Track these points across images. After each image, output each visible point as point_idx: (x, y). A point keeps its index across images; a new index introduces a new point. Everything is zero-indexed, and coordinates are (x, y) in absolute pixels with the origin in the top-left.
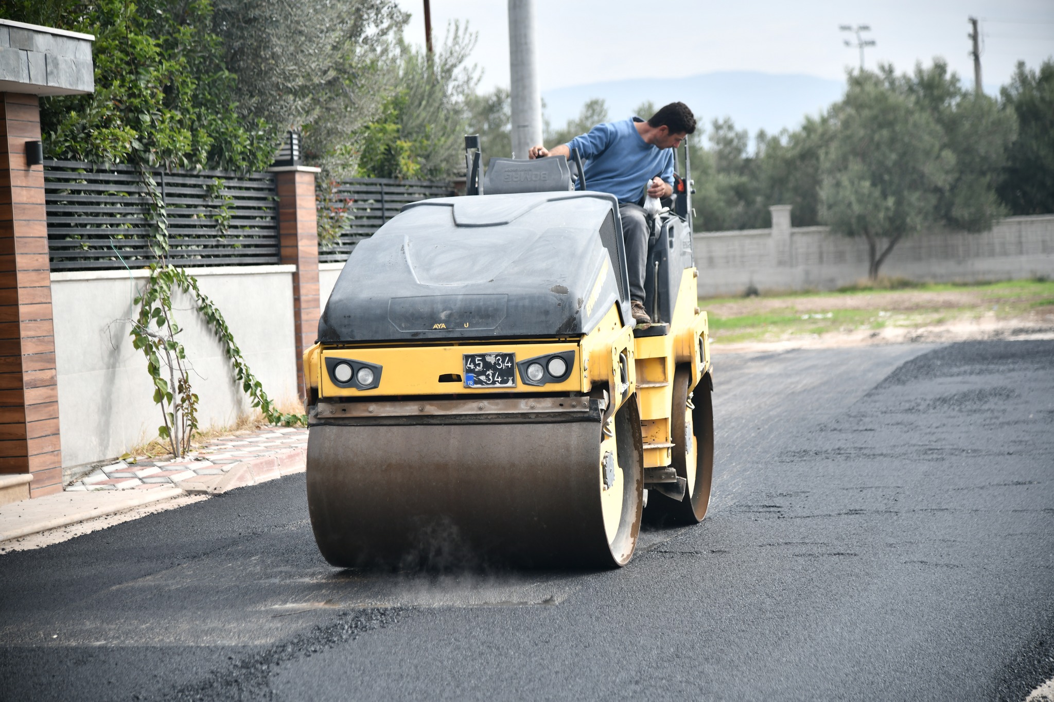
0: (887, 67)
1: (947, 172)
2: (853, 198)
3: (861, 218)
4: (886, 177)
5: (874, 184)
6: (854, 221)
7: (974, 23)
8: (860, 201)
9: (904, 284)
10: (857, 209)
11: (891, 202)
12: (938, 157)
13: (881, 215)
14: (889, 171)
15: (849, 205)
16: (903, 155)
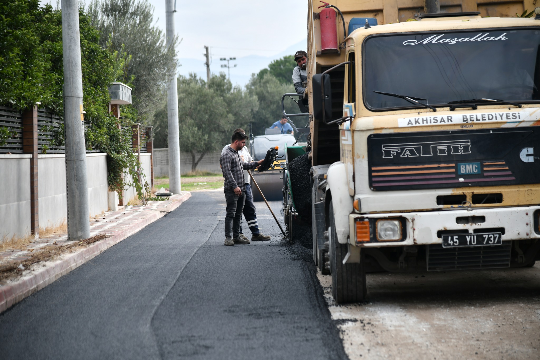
0: (193, 75)
1: (230, 124)
2: (190, 135)
3: (193, 144)
4: (204, 126)
5: (199, 129)
6: (190, 145)
7: (207, 49)
8: (193, 137)
9: (208, 174)
10: (191, 139)
11: (206, 137)
12: (226, 117)
13: (203, 143)
14: (204, 123)
15: (188, 138)
16: (210, 115)
